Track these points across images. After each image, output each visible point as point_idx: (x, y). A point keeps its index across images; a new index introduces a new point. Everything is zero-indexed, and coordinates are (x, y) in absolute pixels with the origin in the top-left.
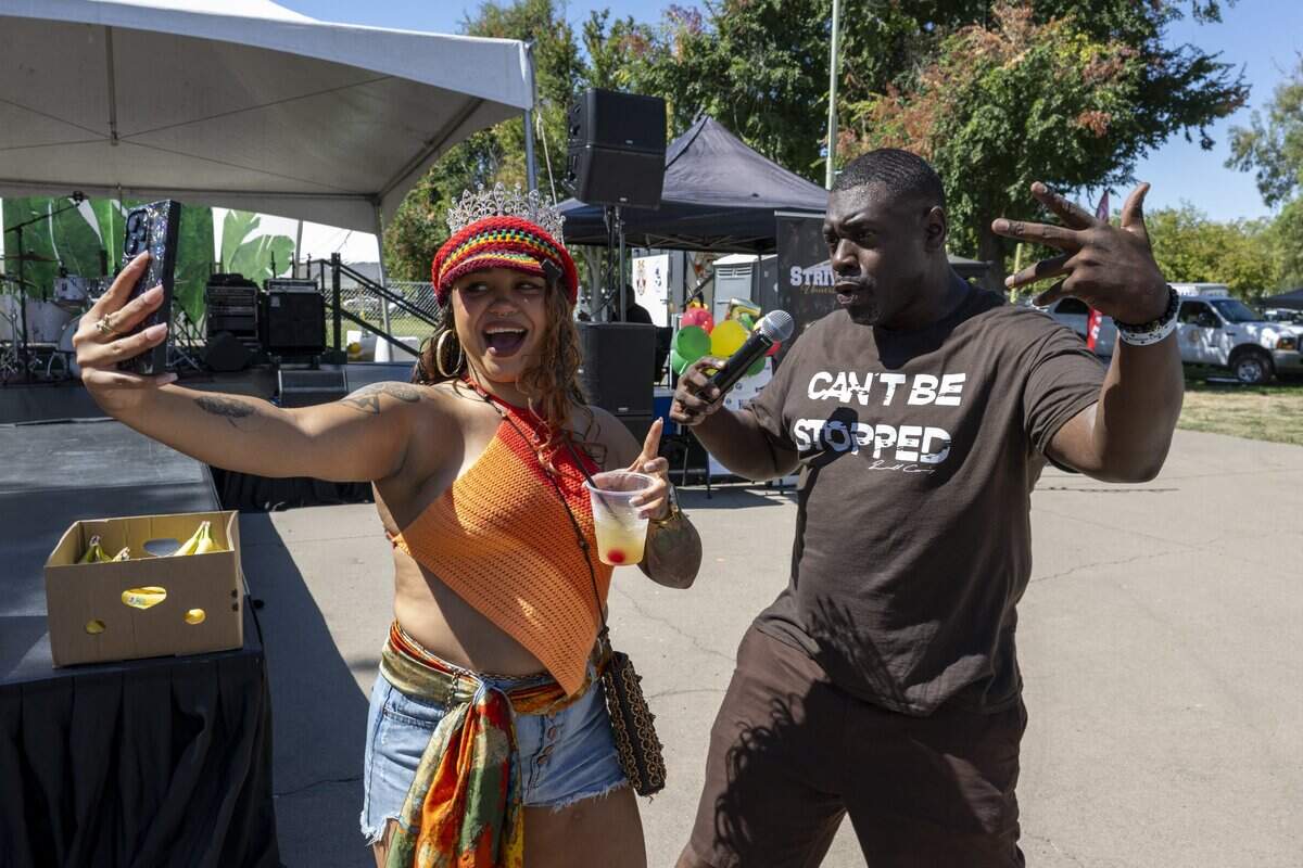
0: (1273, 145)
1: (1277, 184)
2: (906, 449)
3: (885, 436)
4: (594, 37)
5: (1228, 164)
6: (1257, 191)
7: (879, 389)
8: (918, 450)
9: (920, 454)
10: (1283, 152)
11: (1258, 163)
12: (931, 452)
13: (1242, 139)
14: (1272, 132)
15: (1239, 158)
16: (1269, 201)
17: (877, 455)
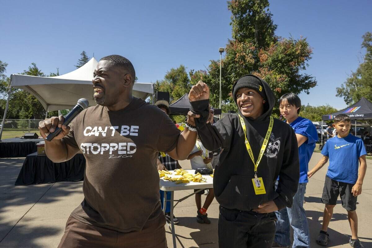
0: (347, 91)
1: (349, 100)
2: (122, 150)
3: (114, 147)
4: (191, 75)
5: (337, 96)
6: (344, 101)
7: (110, 131)
8: (126, 150)
9: (127, 151)
10: (349, 93)
11: (344, 95)
12: (130, 150)
13: (339, 90)
14: (347, 88)
15: (339, 94)
16: (347, 104)
17: (111, 153)
